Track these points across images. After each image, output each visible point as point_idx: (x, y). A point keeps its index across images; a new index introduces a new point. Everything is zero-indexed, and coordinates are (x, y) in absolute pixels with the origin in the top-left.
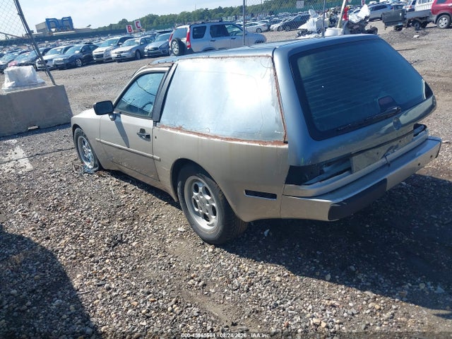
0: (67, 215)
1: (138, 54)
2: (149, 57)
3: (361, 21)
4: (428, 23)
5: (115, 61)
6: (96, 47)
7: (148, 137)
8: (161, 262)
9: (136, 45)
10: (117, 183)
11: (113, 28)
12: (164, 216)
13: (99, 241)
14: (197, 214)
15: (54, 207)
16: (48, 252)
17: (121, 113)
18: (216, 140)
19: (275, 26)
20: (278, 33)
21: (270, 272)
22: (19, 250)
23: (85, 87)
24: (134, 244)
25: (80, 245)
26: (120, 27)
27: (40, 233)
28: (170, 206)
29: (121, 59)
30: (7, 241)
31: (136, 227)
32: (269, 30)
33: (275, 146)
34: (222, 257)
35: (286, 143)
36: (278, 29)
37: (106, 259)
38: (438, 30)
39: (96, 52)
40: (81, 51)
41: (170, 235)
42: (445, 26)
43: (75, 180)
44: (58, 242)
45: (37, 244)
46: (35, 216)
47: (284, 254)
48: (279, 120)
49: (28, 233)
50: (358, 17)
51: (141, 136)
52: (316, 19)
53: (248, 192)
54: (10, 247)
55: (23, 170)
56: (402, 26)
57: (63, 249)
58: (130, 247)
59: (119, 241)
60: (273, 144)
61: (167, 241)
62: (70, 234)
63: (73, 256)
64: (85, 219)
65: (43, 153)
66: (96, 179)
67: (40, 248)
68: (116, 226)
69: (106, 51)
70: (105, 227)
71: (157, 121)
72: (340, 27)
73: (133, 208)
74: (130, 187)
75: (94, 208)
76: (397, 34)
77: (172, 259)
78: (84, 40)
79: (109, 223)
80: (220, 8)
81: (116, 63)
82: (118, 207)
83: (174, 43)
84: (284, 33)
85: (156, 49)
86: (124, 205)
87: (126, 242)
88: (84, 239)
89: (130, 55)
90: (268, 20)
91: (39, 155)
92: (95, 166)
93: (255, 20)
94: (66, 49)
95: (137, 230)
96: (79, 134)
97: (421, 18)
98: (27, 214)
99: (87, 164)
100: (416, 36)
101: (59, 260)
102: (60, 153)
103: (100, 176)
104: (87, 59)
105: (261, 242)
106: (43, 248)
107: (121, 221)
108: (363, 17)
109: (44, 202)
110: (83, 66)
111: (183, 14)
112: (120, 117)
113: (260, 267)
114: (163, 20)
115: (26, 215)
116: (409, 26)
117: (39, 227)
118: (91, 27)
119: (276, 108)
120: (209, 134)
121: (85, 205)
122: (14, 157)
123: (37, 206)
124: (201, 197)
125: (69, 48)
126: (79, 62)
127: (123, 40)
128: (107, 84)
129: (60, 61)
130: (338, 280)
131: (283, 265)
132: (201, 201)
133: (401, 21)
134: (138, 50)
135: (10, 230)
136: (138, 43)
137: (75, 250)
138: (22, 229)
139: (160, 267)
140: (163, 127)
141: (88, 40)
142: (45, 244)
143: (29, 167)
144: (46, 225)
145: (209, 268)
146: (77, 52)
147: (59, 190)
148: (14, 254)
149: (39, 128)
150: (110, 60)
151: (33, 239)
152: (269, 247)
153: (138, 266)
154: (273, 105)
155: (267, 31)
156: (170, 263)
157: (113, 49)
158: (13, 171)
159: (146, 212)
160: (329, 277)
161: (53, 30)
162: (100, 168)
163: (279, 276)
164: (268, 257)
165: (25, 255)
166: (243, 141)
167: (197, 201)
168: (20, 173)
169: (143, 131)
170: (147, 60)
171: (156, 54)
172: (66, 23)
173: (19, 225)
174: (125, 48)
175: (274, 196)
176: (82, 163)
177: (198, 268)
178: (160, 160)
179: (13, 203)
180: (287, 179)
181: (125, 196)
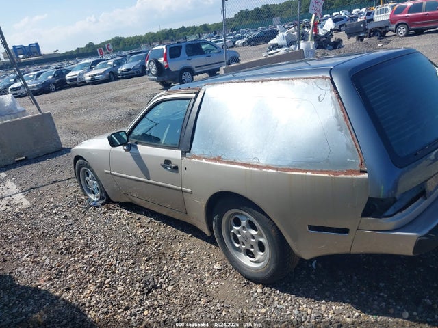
0: (83, 257)
1: (112, 76)
2: (123, 78)
3: (327, 34)
4: (388, 32)
5: (88, 84)
6: (68, 71)
7: (176, 168)
8: (207, 309)
9: (109, 67)
10: (130, 216)
11: (80, 52)
12: (192, 252)
13: (129, 288)
14: (238, 250)
15: (66, 249)
16: (73, 306)
17: (136, 143)
18: (270, 170)
19: (240, 42)
20: (244, 49)
21: (337, 313)
22: (39, 307)
23: (65, 112)
24: (170, 288)
25: (109, 295)
26: (88, 50)
27: (58, 283)
28: (195, 238)
29: (94, 82)
30: (22, 296)
31: (166, 267)
32: (234, 45)
33: (350, 176)
34: (277, 299)
35: (362, 172)
36: (243, 45)
37: (143, 310)
38: (398, 38)
39: (69, 76)
40: (54, 76)
41: (207, 275)
42: (404, 34)
43: (81, 215)
44: (81, 293)
45: (57, 298)
46: (47, 262)
47: (344, 290)
48: (351, 146)
49: (43, 284)
50: (324, 30)
51: (166, 168)
52: (285, 34)
53: (312, 228)
54: (28, 305)
55: (20, 207)
56: (364, 37)
57: (90, 302)
58: (166, 292)
59: (152, 286)
60: (346, 174)
61: (206, 283)
62: (94, 281)
63: (105, 310)
64: (105, 261)
65: (37, 187)
66: (105, 212)
67: (62, 302)
68: (142, 267)
69: (79, 75)
70: (131, 270)
71: (186, 151)
72: (311, 40)
73: (156, 244)
74: (145, 219)
75: (112, 247)
76: (361, 44)
77: (218, 305)
78: (53, 64)
79: (133, 264)
80: (183, 27)
81: (90, 86)
82: (138, 244)
83: (152, 63)
84: (249, 48)
85: (129, 70)
86: (144, 241)
87: (161, 287)
88: (111, 286)
89: (104, 78)
90: (232, 37)
91: (34, 188)
92: (101, 198)
93: (218, 37)
94: (38, 75)
95: (168, 271)
96: (81, 165)
97: (380, 28)
98: (38, 259)
99: (92, 197)
100: (380, 45)
101: (89, 316)
102: (56, 185)
103: (109, 209)
104: (60, 83)
105: (313, 276)
106: (66, 302)
107: (147, 260)
108: (329, 30)
109: (53, 244)
110: (56, 90)
111: (148, 35)
112: (136, 147)
113: (323, 307)
114: (129, 42)
115: (36, 262)
116: (370, 36)
117: (54, 275)
118: (58, 52)
119: (346, 133)
120: (259, 164)
121: (100, 244)
122: (6, 193)
123: (46, 249)
124: (245, 232)
125: (42, 73)
126: (53, 87)
127: (95, 63)
128: (87, 107)
129: (33, 87)
130: (417, 318)
131: (349, 303)
132: (244, 236)
133: (362, 32)
134: (111, 72)
135: (22, 282)
136: (110, 65)
137: (106, 302)
138: (35, 278)
139: (208, 316)
140: (195, 157)
141: (57, 65)
142: (67, 296)
143: (26, 203)
144: (62, 272)
145: (265, 314)
146: (50, 77)
147: (67, 229)
148: (33, 312)
149: (26, 159)
150: (83, 83)
151: (52, 291)
152: (324, 282)
153: (183, 317)
154: (341, 130)
155: (232, 47)
156: (218, 310)
157: (86, 73)
158: (9, 209)
159: (171, 248)
160: (406, 314)
161: (21, 56)
162: (107, 200)
163: (349, 317)
164: (328, 294)
165: (47, 312)
166: (306, 171)
167: (239, 236)
168: (17, 210)
169: (168, 162)
170: (121, 81)
171: (129, 75)
172: (34, 50)
173: (30, 274)
174: (98, 71)
175: (346, 231)
176: (85, 195)
177: (252, 314)
178: (191, 193)
179: (17, 247)
180: (363, 211)
181: (142, 230)
